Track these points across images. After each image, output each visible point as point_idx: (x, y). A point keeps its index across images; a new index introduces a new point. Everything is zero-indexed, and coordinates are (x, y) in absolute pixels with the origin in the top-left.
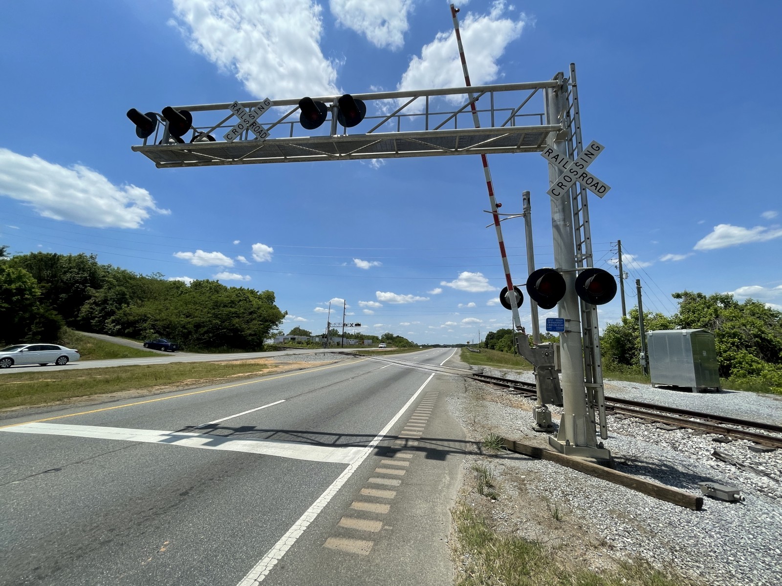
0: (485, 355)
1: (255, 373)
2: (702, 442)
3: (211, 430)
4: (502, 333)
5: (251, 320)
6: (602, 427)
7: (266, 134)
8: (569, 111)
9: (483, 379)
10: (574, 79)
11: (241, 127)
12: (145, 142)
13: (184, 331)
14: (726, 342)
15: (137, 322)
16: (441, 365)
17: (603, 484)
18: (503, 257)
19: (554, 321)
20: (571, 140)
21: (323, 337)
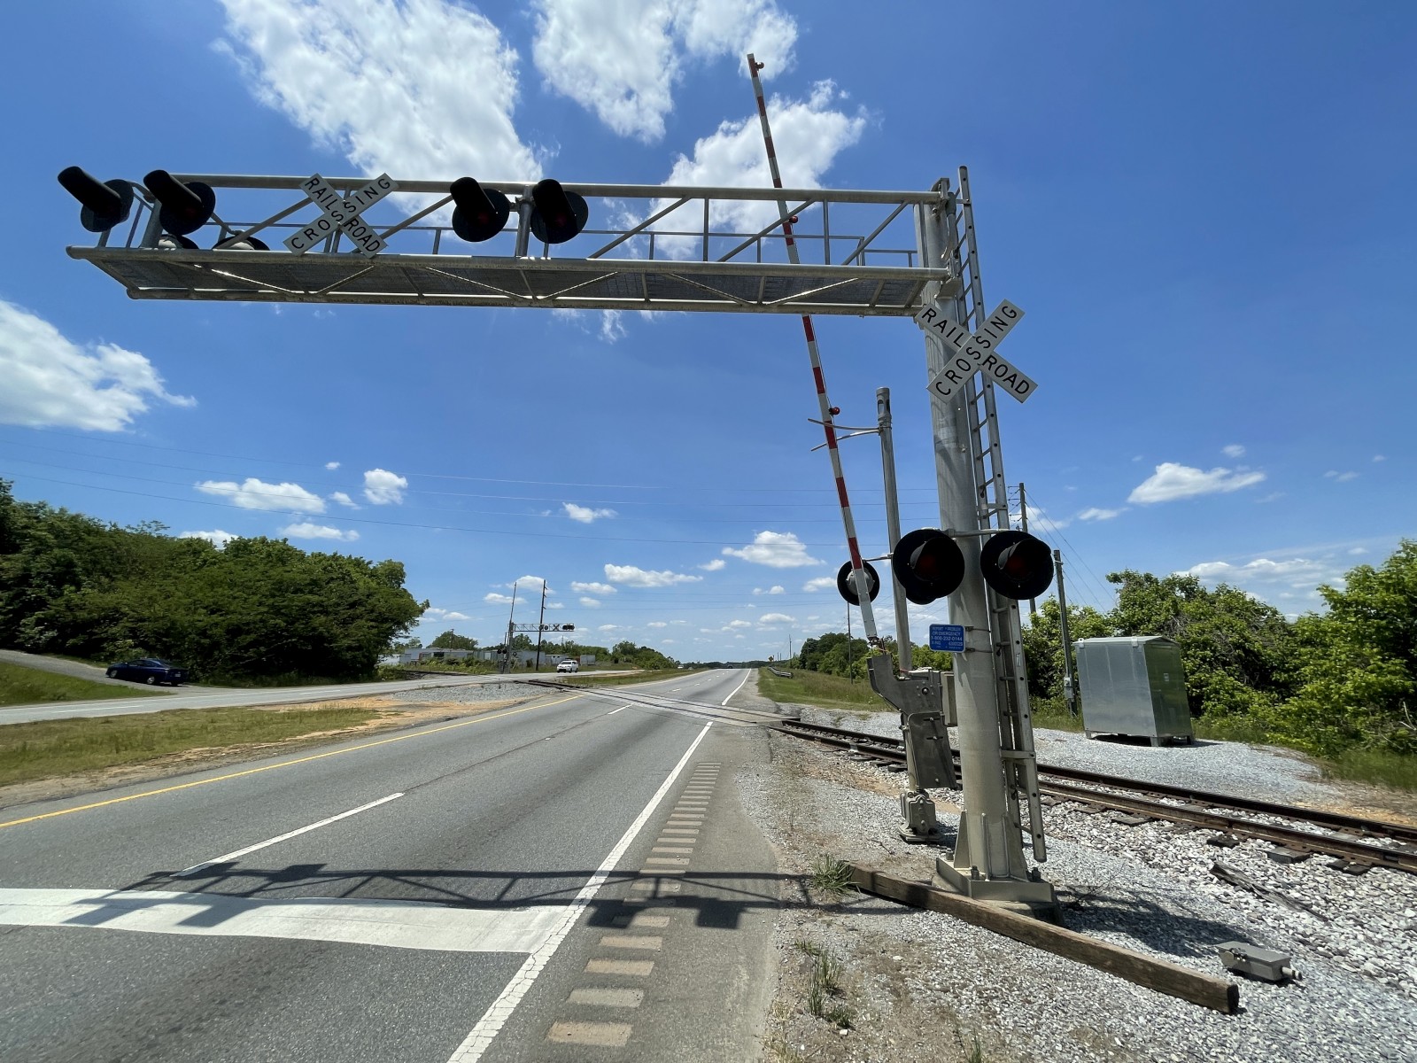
0: (802, 683)
1: (349, 729)
2: (1191, 846)
3: (213, 879)
4: (831, 641)
5: (353, 619)
6: (1035, 837)
7: (378, 245)
8: (958, 248)
9: (800, 731)
10: (967, 194)
11: (324, 225)
12: (103, 241)
13: (203, 641)
14: (1193, 656)
15: (97, 622)
16: (724, 704)
17: (1050, 963)
18: (843, 506)
19: (944, 630)
20: (963, 299)
21: (499, 652)
